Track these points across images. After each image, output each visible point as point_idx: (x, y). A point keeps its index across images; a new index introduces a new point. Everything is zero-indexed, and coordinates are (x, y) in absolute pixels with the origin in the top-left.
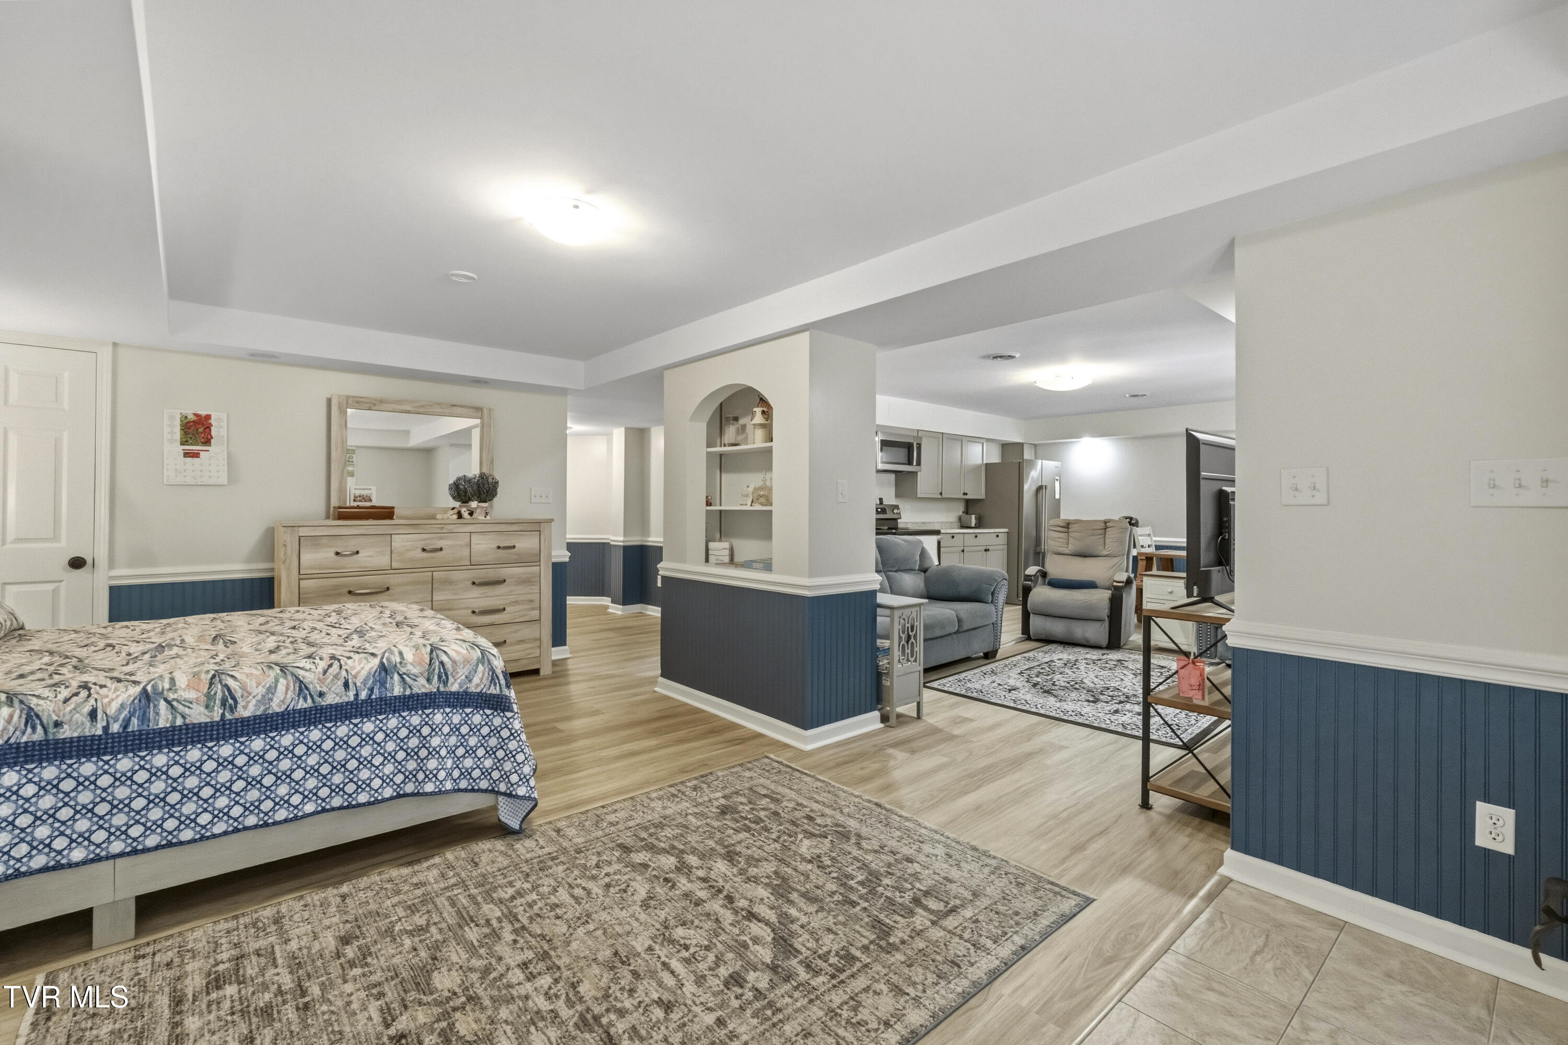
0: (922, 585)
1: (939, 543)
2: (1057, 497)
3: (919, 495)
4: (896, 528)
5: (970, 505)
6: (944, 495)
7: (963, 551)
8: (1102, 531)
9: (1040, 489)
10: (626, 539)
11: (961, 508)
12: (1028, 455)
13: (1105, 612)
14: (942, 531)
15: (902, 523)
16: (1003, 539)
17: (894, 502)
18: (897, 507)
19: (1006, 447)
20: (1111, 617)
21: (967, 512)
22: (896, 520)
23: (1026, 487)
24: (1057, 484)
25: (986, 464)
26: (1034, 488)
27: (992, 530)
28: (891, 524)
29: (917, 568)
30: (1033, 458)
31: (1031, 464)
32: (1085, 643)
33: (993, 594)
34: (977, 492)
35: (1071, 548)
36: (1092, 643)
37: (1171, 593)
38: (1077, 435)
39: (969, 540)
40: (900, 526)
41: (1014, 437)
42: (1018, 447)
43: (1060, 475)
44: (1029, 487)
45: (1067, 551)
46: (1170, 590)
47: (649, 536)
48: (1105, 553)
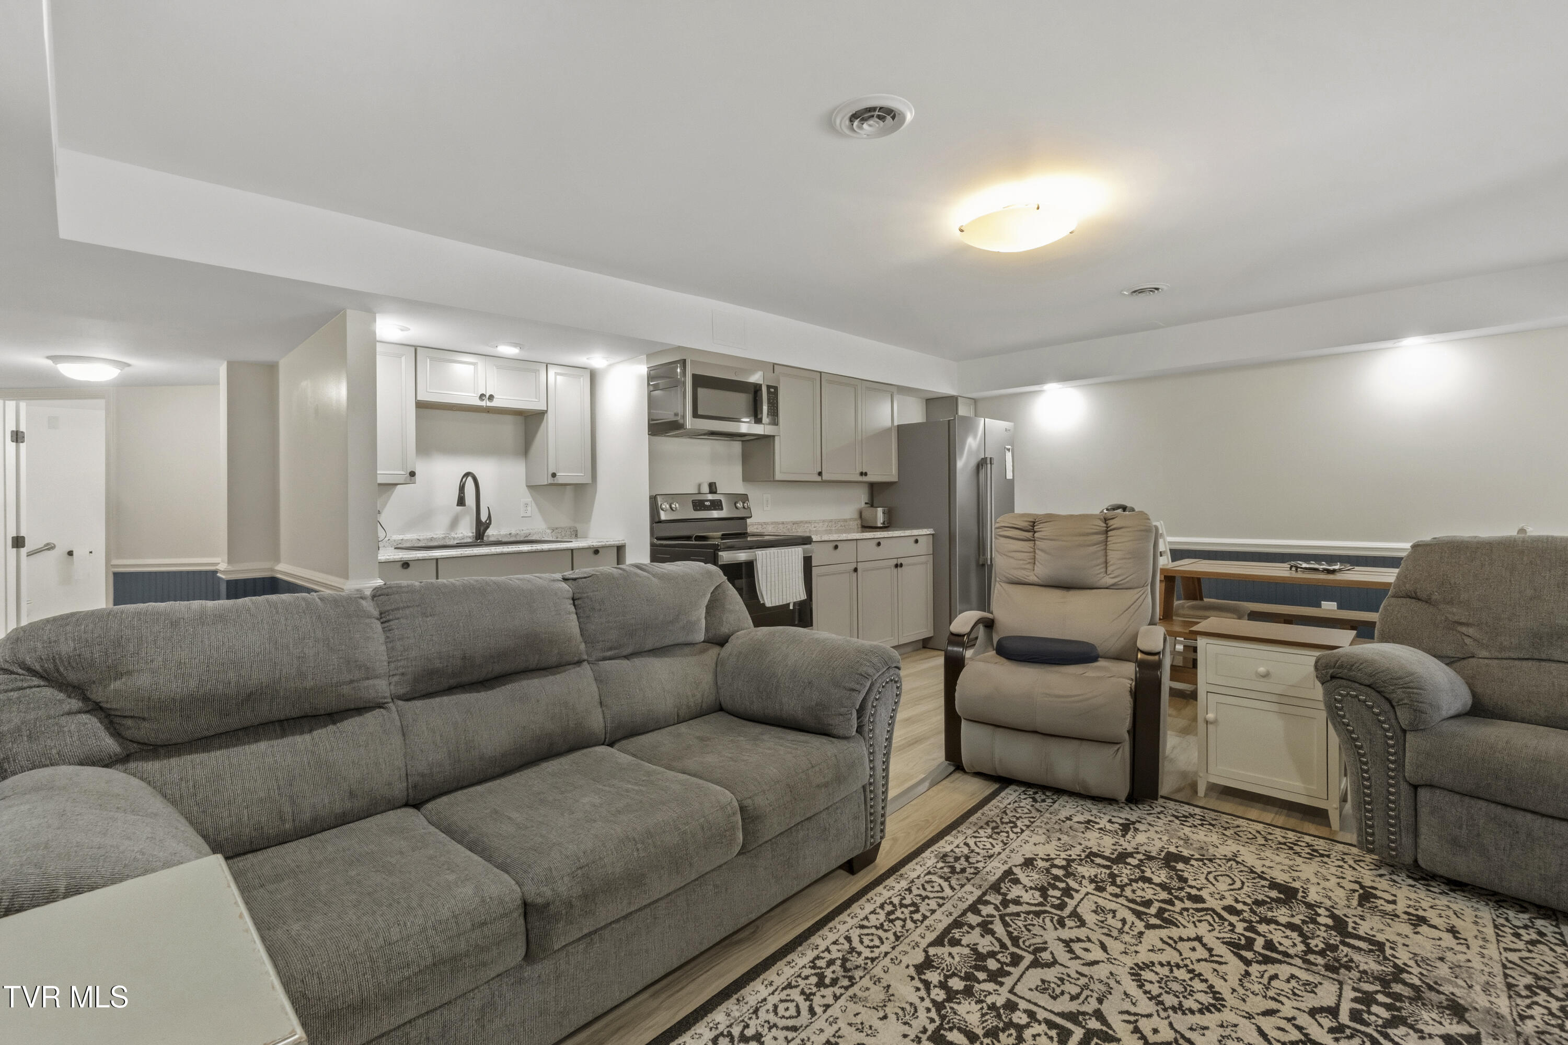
0: (707, 679)
1: (808, 561)
2: (1009, 476)
3: (778, 476)
4: (744, 535)
5: (876, 491)
6: (825, 476)
7: (856, 570)
8: (1101, 538)
9: (982, 464)
10: (230, 568)
11: (861, 497)
12: (963, 410)
13: (1122, 725)
14: (815, 538)
15: (753, 526)
16: (925, 546)
17: (740, 489)
18: (744, 498)
19: (933, 402)
20: (1133, 732)
21: (871, 504)
22: (744, 519)
23: (960, 464)
24: (1009, 456)
25: (900, 428)
26: (973, 463)
27: (908, 533)
28: (733, 528)
29: (701, 636)
30: (972, 414)
31: (968, 424)
32: (1077, 789)
33: (861, 711)
34: (887, 471)
35: (1041, 571)
36: (1095, 792)
37: (1266, 675)
38: (1040, 380)
39: (869, 551)
40: (750, 530)
41: (945, 389)
42: (951, 402)
43: (1013, 442)
44: (964, 463)
45: (1033, 578)
46: (1262, 670)
47: (277, 560)
48: (1108, 581)
